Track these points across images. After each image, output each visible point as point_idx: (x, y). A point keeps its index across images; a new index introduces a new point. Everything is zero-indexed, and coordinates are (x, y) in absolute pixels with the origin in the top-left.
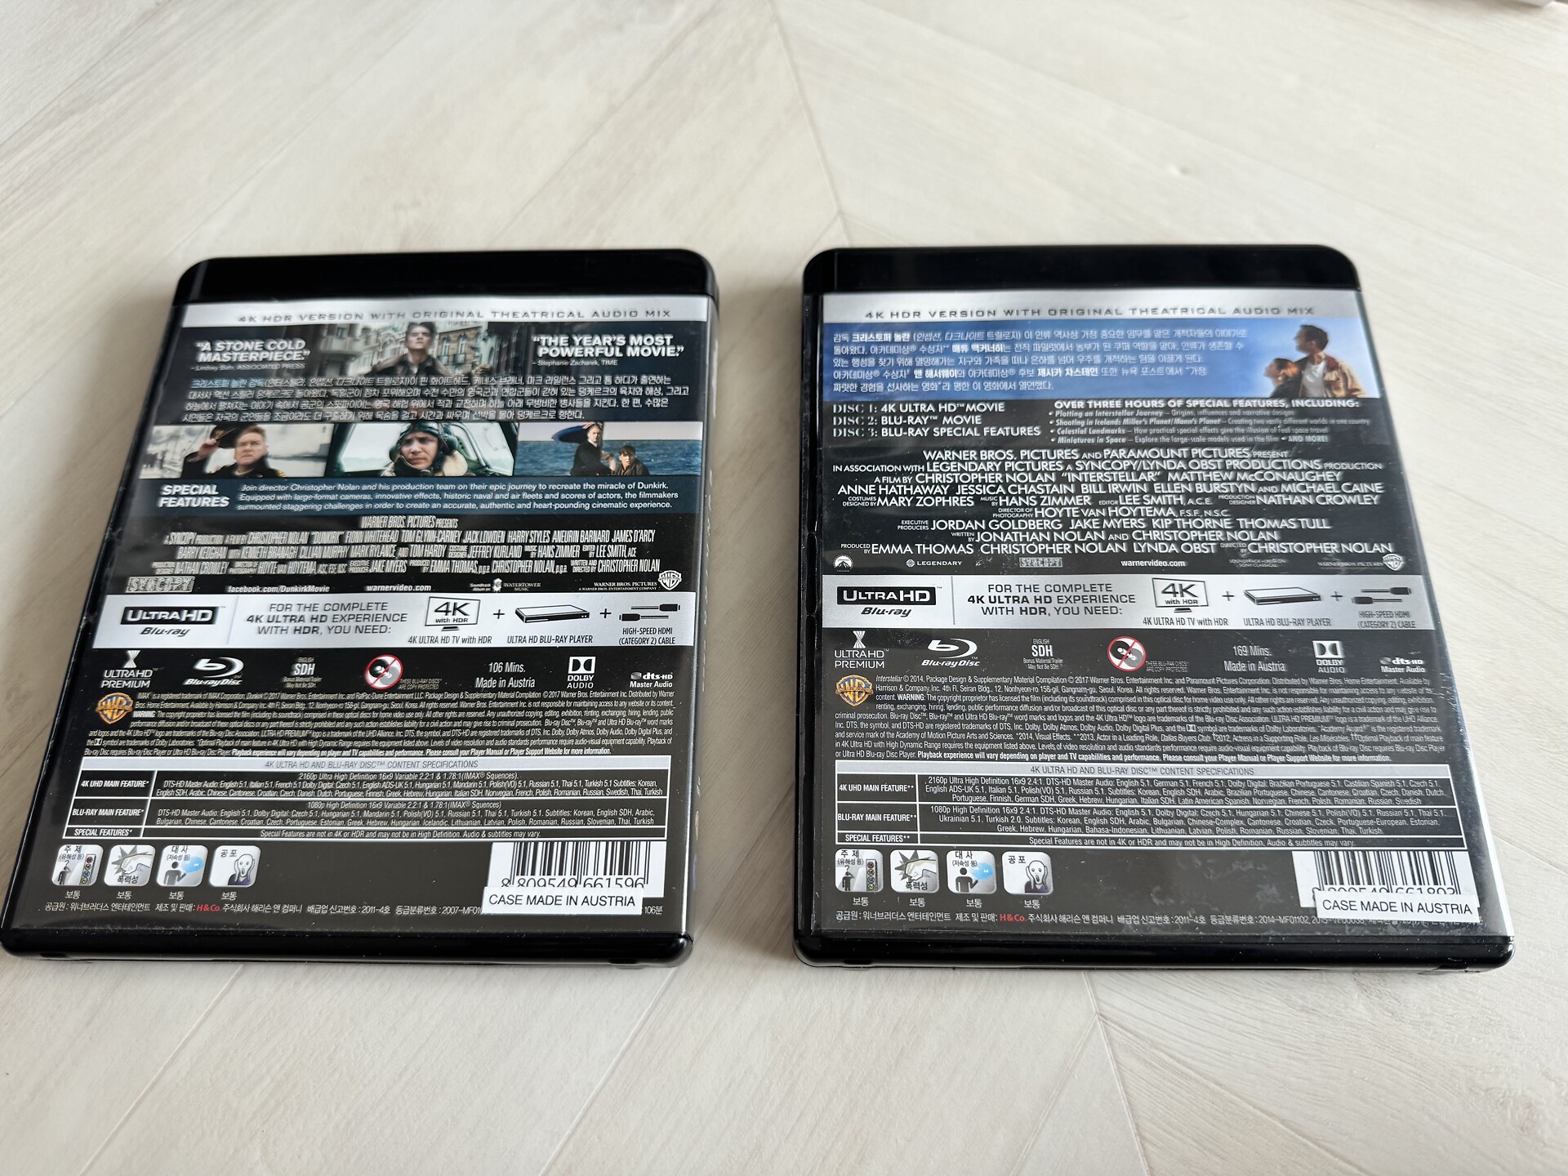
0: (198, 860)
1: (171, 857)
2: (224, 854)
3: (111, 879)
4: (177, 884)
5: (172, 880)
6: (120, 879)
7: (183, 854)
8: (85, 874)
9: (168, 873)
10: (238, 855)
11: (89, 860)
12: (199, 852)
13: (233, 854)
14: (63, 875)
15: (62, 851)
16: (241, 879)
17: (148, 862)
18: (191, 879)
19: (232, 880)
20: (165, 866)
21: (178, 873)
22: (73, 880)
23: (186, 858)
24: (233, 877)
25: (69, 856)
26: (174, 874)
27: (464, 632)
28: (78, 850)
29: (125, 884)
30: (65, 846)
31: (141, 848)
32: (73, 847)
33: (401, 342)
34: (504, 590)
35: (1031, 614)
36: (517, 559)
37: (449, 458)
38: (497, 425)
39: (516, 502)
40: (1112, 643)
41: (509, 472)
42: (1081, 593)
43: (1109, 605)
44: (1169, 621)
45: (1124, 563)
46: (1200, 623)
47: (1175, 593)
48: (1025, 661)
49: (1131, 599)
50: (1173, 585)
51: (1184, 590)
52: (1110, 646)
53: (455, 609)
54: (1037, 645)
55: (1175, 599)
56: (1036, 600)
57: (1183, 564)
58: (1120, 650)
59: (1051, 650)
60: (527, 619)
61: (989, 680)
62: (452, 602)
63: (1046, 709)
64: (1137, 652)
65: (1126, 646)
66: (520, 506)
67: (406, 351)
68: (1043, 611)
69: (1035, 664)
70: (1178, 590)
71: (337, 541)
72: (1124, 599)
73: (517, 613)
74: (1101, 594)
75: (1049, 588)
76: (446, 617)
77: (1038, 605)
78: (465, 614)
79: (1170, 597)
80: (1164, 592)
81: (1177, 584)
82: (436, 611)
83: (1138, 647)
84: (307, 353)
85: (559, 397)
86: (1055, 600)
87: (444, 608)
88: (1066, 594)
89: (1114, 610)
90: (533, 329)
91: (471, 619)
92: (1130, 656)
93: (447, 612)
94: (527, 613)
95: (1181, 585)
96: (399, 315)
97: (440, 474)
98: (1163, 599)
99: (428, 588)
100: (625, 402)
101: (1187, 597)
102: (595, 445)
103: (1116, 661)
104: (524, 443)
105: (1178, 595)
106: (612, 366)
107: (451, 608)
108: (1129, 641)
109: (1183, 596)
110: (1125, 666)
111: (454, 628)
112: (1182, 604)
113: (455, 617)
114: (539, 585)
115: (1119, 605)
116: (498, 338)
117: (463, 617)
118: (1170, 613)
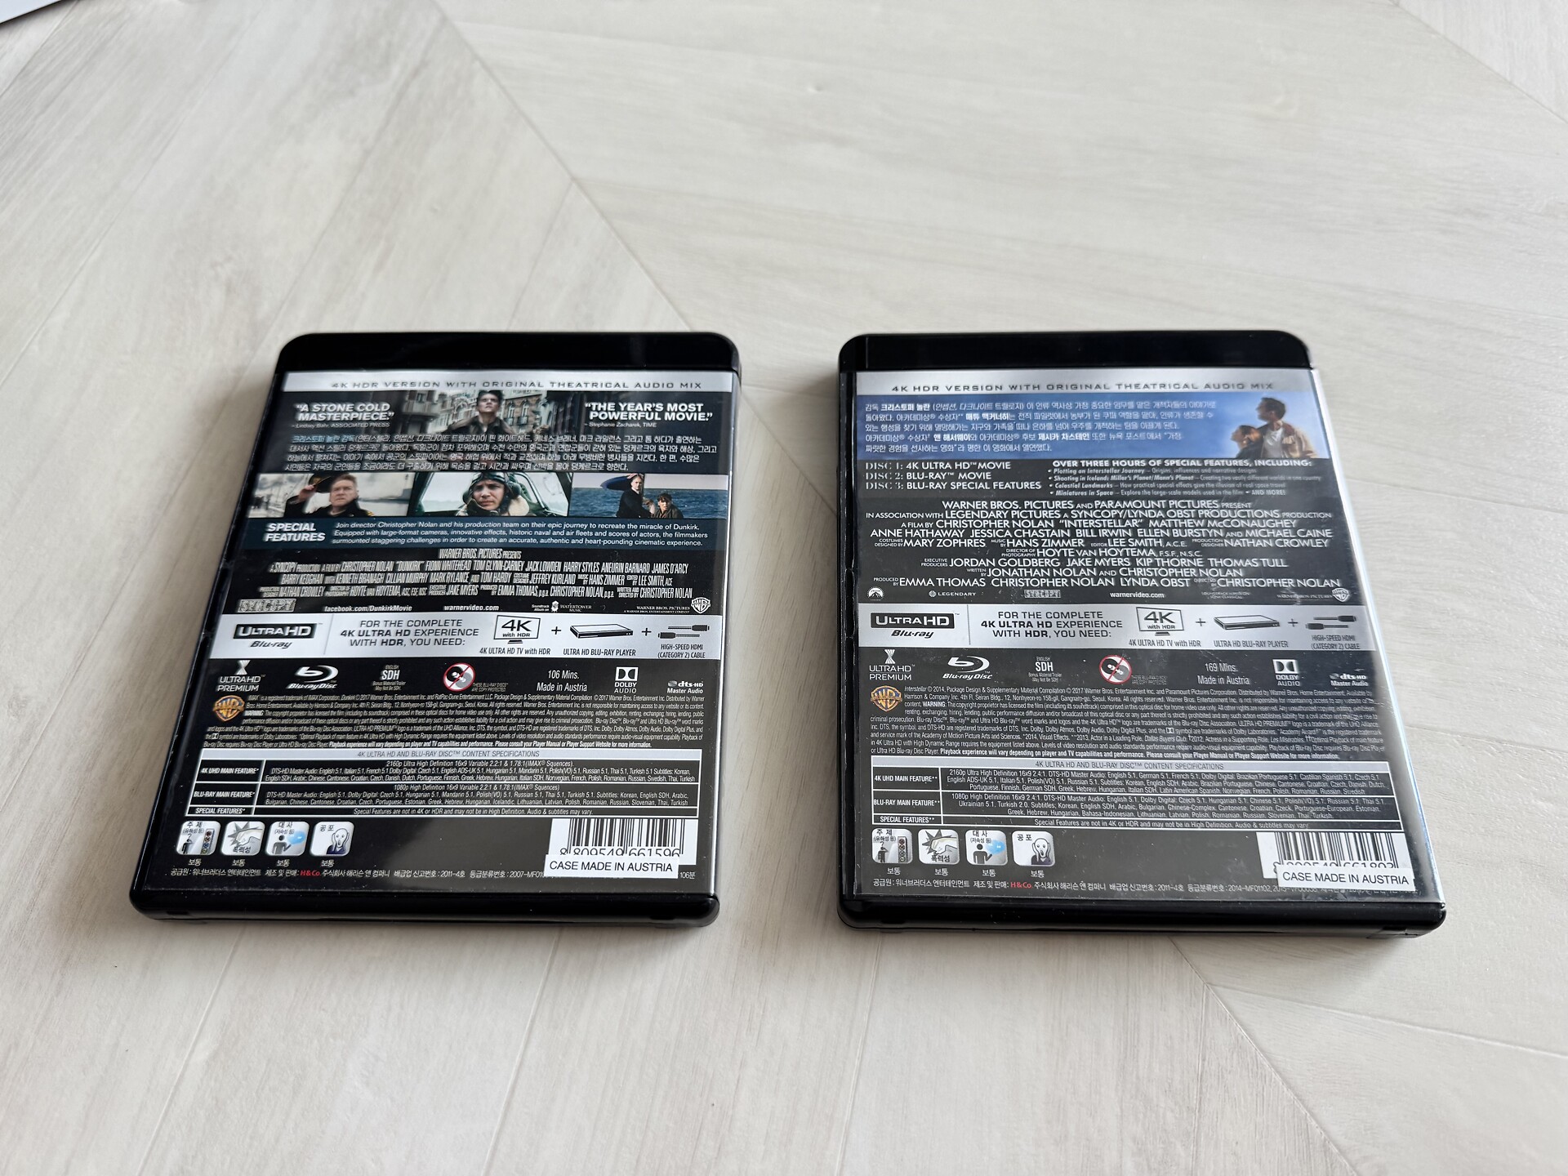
0: (301, 834)
1: (278, 831)
2: (323, 829)
3: (227, 849)
4: (284, 854)
5: (279, 850)
6: (235, 850)
7: (289, 829)
8: (205, 845)
9: (276, 844)
10: (335, 829)
11: (208, 834)
12: (301, 827)
13: (331, 828)
14: (186, 846)
15: (185, 826)
16: (338, 850)
17: (259, 835)
18: (295, 850)
19: (330, 850)
20: (273, 838)
21: (284, 844)
22: (194, 850)
23: (291, 832)
24: (330, 847)
25: (191, 831)
26: (280, 846)
27: (527, 644)
28: (199, 825)
29: (239, 853)
30: (187, 823)
31: (252, 824)
32: (195, 823)
33: (473, 406)
34: (560, 611)
35: (1035, 636)
36: (572, 585)
37: (514, 502)
38: (554, 474)
39: (570, 538)
40: (1103, 660)
41: (565, 514)
42: (1076, 619)
43: (1101, 629)
44: (1152, 643)
45: (1113, 595)
46: (1177, 644)
47: (1155, 620)
48: (1030, 675)
49: (1119, 624)
50: (1154, 613)
51: (1163, 618)
52: (1101, 663)
53: (519, 625)
54: (1040, 662)
55: (1155, 624)
56: (1039, 625)
57: (1162, 595)
58: (1110, 666)
59: (1051, 666)
60: (580, 635)
61: (1000, 690)
62: (516, 620)
63: (1048, 714)
64: (1123, 668)
65: (1114, 663)
66: (573, 542)
67: (477, 413)
68: (1044, 634)
69: (1039, 678)
70: (1158, 617)
71: (418, 569)
72: (1113, 624)
73: (571, 630)
74: (1094, 620)
75: (1049, 615)
76: (511, 632)
77: (1040, 629)
78: (528, 630)
79: (1152, 623)
80: (1146, 619)
81: (1157, 612)
82: (503, 627)
83: (1124, 663)
84: (391, 414)
85: (607, 452)
86: (1054, 624)
87: (510, 625)
88: (1064, 619)
89: (1105, 633)
90: (585, 398)
91: (533, 634)
92: (1118, 671)
93: (512, 628)
94: (580, 630)
95: (1160, 613)
96: (470, 384)
97: (506, 515)
98: (1145, 624)
99: (497, 608)
100: (663, 457)
101: (1166, 623)
102: (638, 492)
103: (1107, 676)
104: (577, 489)
105: (1159, 622)
106: (652, 427)
107: (516, 625)
108: (1117, 659)
109: (1162, 622)
110: (1114, 680)
111: (519, 641)
112: (1161, 629)
113: (520, 632)
114: (590, 607)
115: (1109, 629)
116: (555, 404)
117: (526, 632)
118: (1152, 636)
